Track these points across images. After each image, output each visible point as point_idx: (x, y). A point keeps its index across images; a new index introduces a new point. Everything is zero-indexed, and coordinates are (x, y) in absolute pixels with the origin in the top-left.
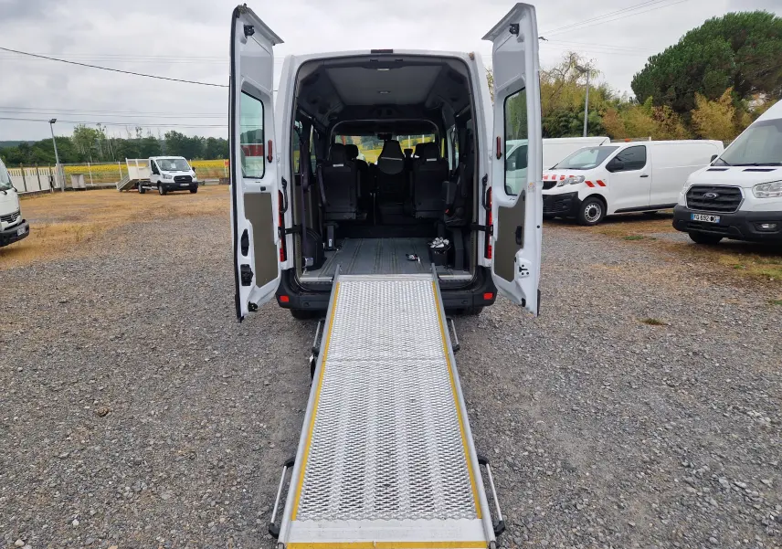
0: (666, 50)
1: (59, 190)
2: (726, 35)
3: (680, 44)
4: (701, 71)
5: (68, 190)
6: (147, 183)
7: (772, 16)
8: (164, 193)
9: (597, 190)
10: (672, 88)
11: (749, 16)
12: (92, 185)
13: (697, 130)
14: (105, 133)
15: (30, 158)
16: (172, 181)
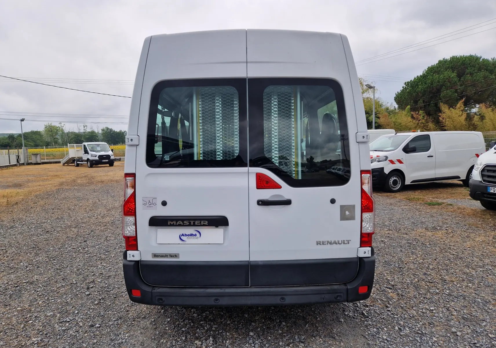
0: (415, 78)
1: (23, 164)
2: (453, 69)
3: (424, 74)
4: (439, 91)
5: (29, 164)
6: (80, 159)
7: (481, 58)
8: (91, 166)
9: (397, 166)
10: (421, 101)
11: (466, 57)
12: (46, 161)
13: (443, 127)
14: (64, 128)
15: (15, 143)
16: (97, 158)
